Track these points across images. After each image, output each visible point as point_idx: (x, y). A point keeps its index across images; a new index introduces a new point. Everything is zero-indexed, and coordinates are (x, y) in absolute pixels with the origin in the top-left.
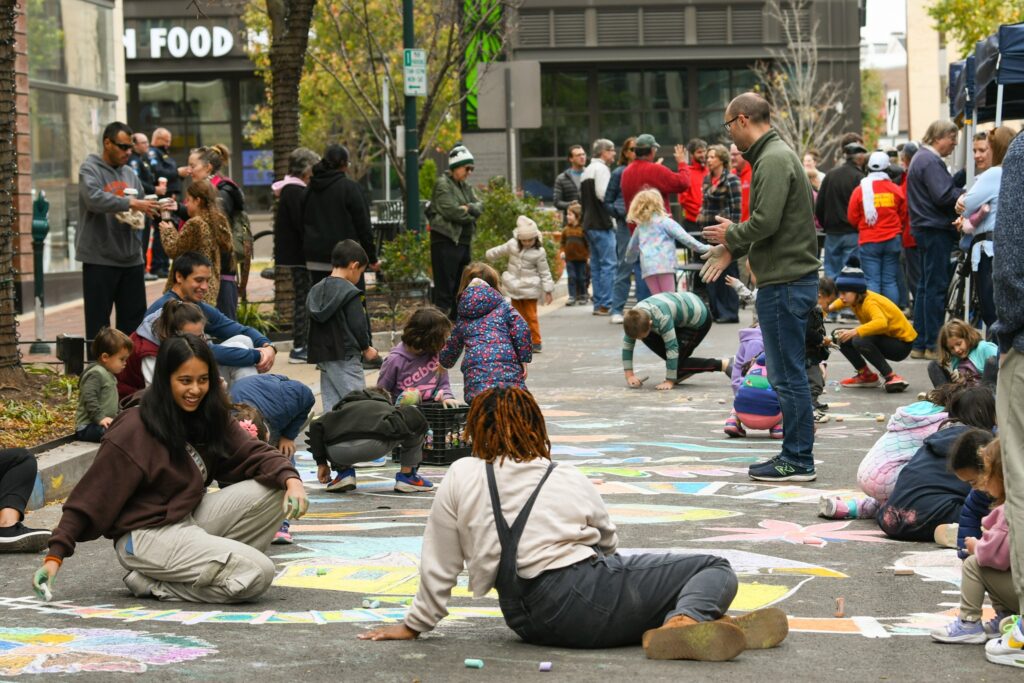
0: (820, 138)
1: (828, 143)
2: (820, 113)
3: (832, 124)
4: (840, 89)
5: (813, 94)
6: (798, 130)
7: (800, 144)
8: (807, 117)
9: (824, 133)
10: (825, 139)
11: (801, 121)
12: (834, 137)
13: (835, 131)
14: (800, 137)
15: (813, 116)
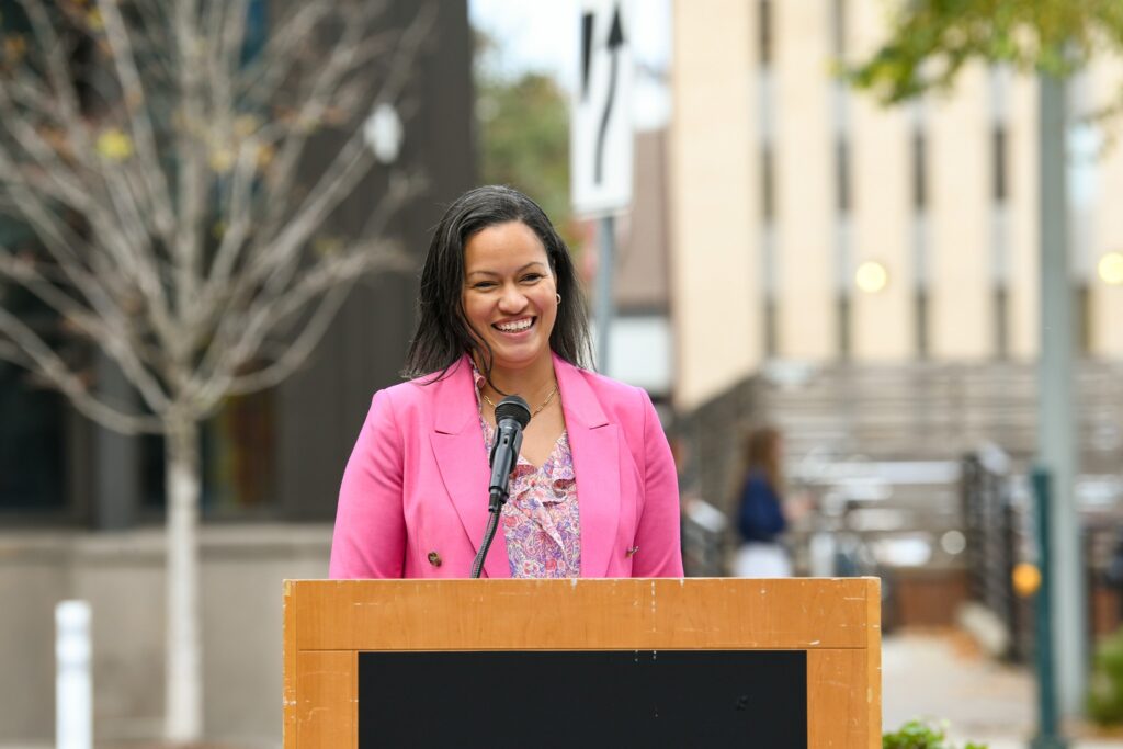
0: (280, 252)
1: (314, 281)
2: (278, 144)
3: (334, 188)
4: (370, 31)
5: (249, 52)
6: (176, 209)
7: (186, 279)
8: (222, 159)
9: (297, 232)
10: (307, 257)
11: (190, 176)
12: (345, 251)
13: (345, 223)
14: (187, 248)
15: (250, 154)
